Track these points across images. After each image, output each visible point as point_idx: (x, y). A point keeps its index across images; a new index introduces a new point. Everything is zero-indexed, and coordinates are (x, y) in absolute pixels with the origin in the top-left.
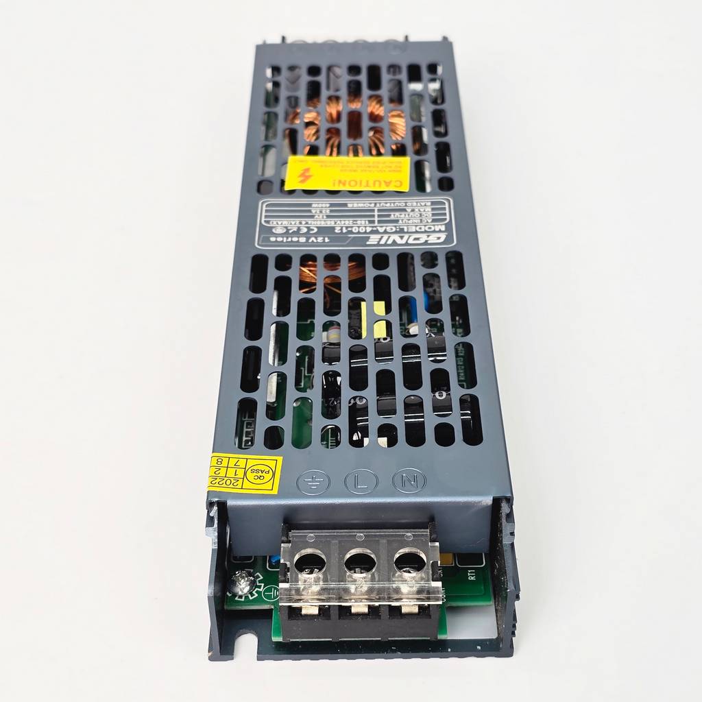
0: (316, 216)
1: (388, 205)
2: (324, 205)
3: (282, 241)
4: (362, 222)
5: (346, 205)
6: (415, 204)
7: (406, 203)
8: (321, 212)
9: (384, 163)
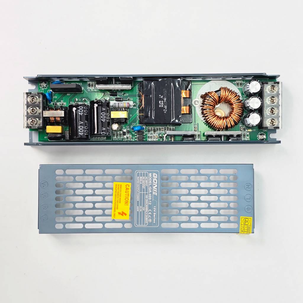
0: (143, 210)
1: (138, 189)
2: (138, 208)
3: (156, 219)
4: (146, 197)
5: (138, 202)
6: (138, 181)
7: (137, 184)
8: (141, 209)
9: (116, 190)
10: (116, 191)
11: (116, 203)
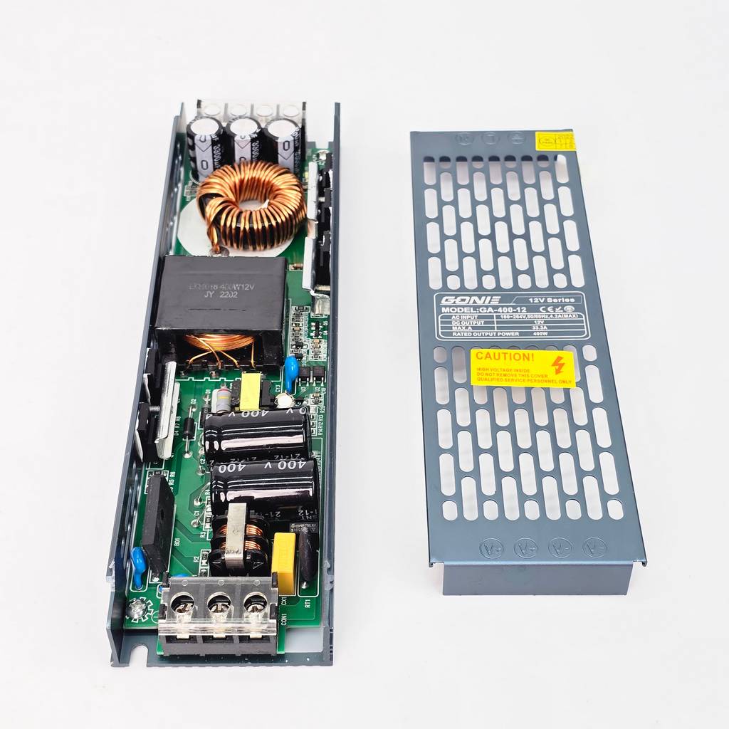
0: (542, 322)
1: (487, 334)
2: (538, 334)
3: (565, 298)
4: (506, 317)
5: (521, 334)
6: (465, 334)
7: (472, 336)
8: (539, 327)
9: (493, 379)
10: (498, 379)
11: (530, 378)
